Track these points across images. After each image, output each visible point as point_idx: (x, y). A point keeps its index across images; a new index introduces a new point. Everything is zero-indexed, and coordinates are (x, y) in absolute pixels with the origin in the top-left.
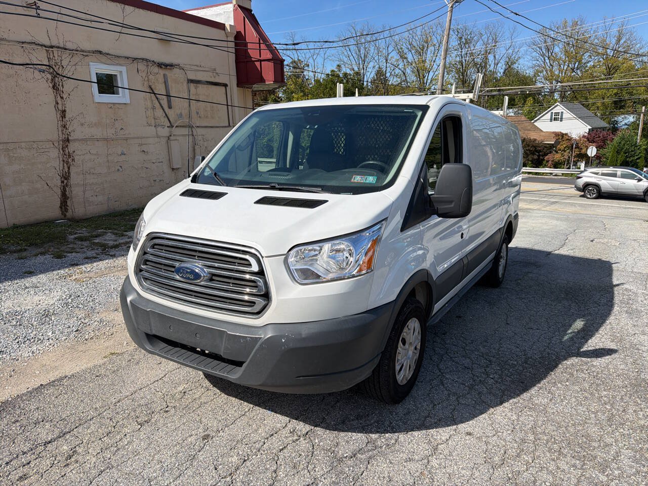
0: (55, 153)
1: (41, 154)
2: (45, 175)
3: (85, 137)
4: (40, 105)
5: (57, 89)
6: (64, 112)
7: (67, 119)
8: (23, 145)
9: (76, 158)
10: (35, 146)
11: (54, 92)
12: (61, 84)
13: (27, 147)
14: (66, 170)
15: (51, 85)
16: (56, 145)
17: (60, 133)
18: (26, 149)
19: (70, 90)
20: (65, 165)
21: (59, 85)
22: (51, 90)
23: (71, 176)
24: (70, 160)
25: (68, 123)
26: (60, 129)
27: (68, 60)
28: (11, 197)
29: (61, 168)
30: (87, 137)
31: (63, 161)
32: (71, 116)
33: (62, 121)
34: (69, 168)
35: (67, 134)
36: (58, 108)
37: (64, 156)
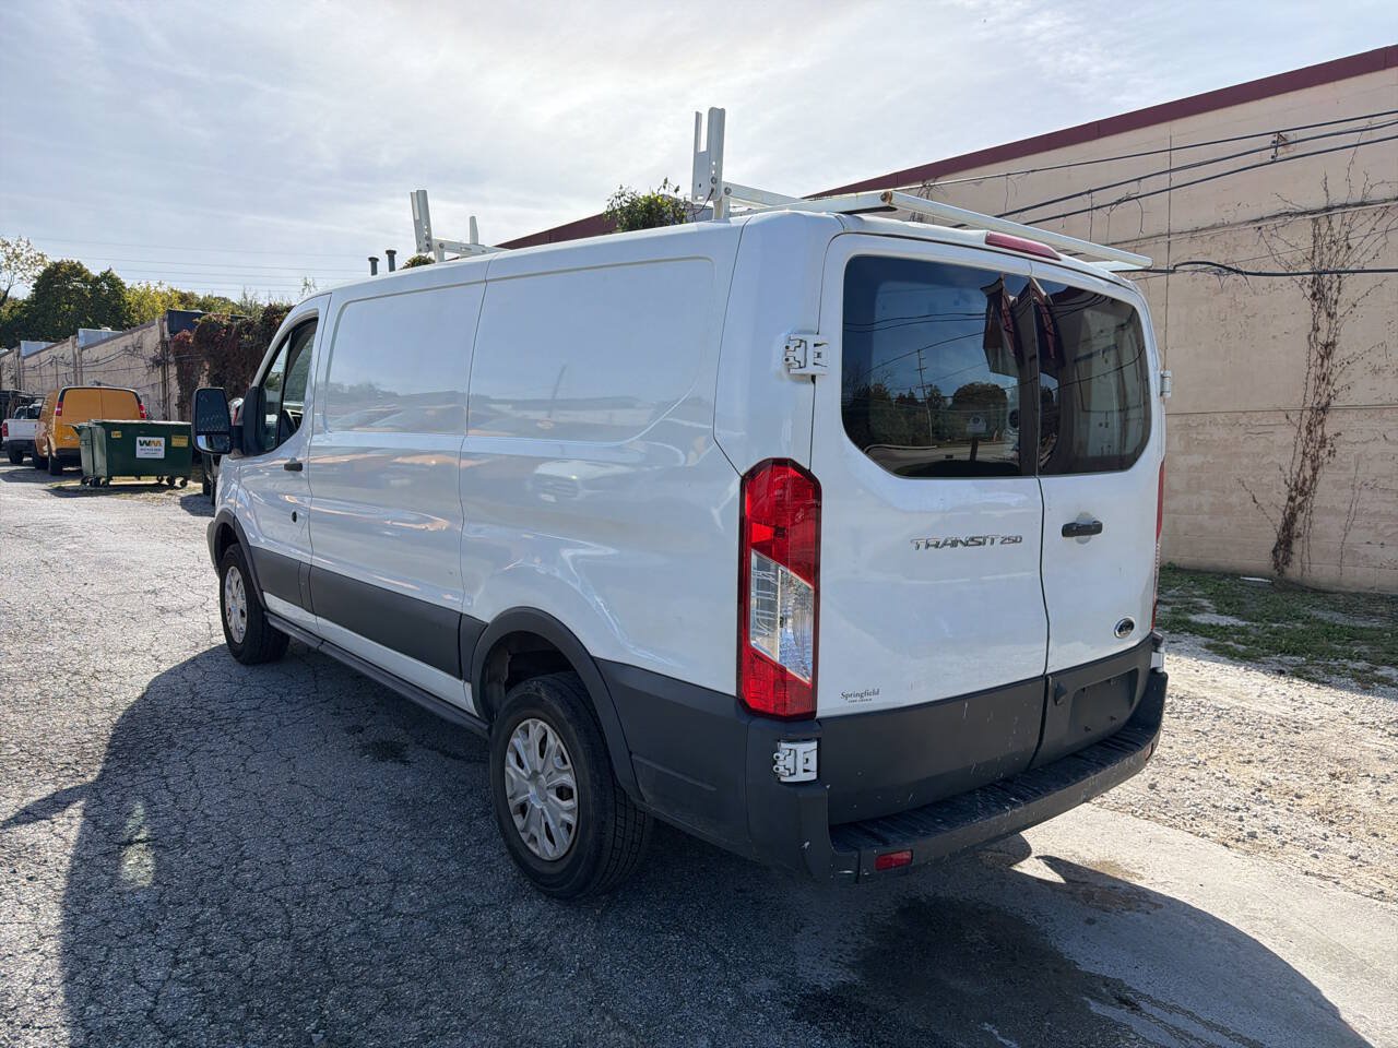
0: (1286, 436)
1: (1254, 436)
2: (1252, 480)
3: (1379, 402)
4: (1274, 337)
5: (1323, 298)
6: (1329, 347)
7: (1335, 361)
8: (1220, 418)
9: (1341, 450)
10: (1244, 420)
11: (1313, 305)
12: (1336, 285)
13: (1227, 421)
14: (1308, 473)
15: (1309, 292)
16: (1294, 418)
17: (1310, 394)
18: (1225, 425)
19: (1358, 295)
20: (1308, 462)
21: (1330, 288)
22: (1307, 303)
23: (1319, 489)
24: (1323, 453)
25: (1336, 371)
26: (1312, 384)
27: (1369, 225)
28: (1175, 512)
29: (1296, 469)
30: (1386, 399)
31: (1304, 453)
32: (1347, 354)
33: (1322, 365)
34: (1315, 470)
35: (1329, 395)
36: (1315, 338)
37: (1307, 444)
